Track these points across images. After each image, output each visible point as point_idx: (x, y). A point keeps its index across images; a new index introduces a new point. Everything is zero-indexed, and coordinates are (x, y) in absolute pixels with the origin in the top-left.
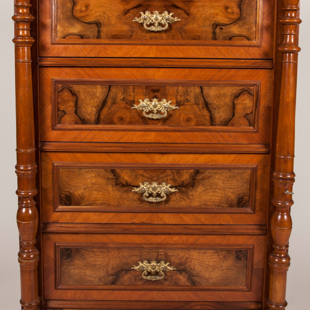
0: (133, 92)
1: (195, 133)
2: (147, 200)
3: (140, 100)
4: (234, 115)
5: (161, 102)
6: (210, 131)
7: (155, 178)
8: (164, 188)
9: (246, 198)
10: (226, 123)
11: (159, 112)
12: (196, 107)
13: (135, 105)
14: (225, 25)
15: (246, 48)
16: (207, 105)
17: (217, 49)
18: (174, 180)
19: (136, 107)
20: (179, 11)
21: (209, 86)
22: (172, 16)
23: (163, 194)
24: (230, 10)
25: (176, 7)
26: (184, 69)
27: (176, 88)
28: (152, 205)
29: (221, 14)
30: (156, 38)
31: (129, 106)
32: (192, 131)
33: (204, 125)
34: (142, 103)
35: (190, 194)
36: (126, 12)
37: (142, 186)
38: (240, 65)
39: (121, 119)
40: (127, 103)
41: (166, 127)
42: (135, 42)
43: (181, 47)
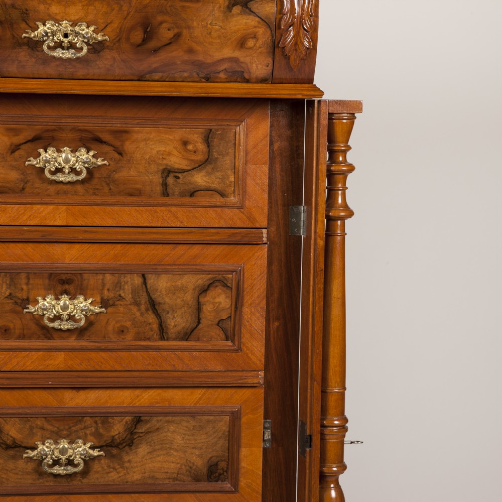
0: (27, 284)
1: (134, 353)
2: (49, 470)
3: (40, 299)
4: (199, 323)
5: (76, 301)
6: (158, 349)
7: (65, 432)
8: (80, 449)
9: (223, 465)
10: (187, 335)
11: (71, 318)
12: (134, 309)
13: (30, 307)
14: (183, 171)
15: (219, 210)
16: (153, 305)
17: (170, 211)
18: (97, 435)
19: (32, 309)
20: (106, 148)
21: (157, 273)
22: (93, 156)
23: (78, 460)
24: (190, 147)
25: (99, 141)
26: (114, 245)
27: (100, 277)
28: (59, 480)
29: (175, 152)
30: (66, 193)
31: (19, 308)
32: (128, 349)
33: (149, 339)
34: (41, 303)
35: (126, 458)
36: (15, 148)
37: (41, 447)
38: (208, 238)
39: (5, 330)
40: (16, 303)
41: (84, 344)
42: (29, 200)
43: (109, 208)
